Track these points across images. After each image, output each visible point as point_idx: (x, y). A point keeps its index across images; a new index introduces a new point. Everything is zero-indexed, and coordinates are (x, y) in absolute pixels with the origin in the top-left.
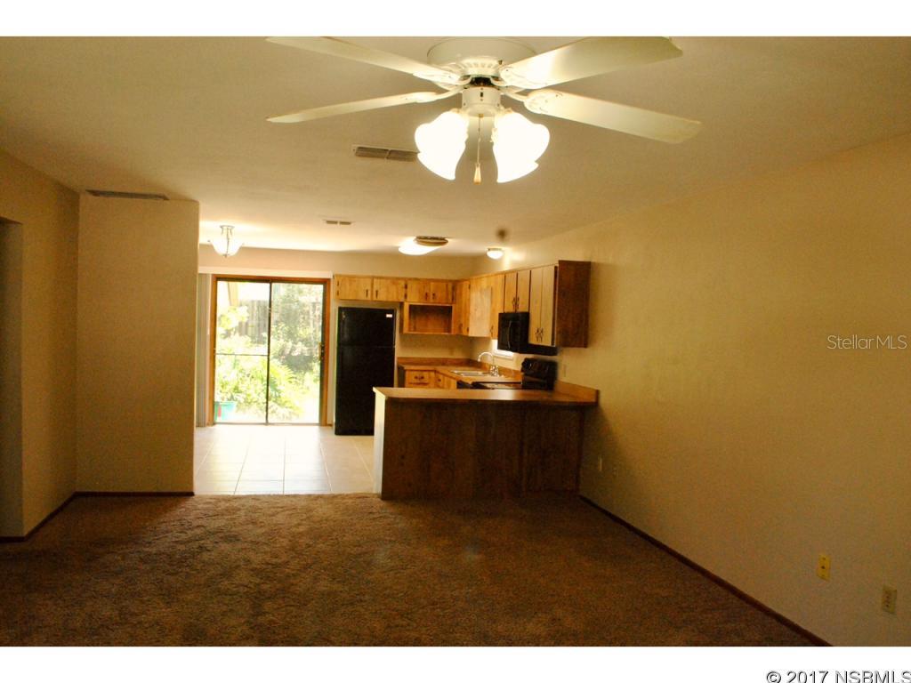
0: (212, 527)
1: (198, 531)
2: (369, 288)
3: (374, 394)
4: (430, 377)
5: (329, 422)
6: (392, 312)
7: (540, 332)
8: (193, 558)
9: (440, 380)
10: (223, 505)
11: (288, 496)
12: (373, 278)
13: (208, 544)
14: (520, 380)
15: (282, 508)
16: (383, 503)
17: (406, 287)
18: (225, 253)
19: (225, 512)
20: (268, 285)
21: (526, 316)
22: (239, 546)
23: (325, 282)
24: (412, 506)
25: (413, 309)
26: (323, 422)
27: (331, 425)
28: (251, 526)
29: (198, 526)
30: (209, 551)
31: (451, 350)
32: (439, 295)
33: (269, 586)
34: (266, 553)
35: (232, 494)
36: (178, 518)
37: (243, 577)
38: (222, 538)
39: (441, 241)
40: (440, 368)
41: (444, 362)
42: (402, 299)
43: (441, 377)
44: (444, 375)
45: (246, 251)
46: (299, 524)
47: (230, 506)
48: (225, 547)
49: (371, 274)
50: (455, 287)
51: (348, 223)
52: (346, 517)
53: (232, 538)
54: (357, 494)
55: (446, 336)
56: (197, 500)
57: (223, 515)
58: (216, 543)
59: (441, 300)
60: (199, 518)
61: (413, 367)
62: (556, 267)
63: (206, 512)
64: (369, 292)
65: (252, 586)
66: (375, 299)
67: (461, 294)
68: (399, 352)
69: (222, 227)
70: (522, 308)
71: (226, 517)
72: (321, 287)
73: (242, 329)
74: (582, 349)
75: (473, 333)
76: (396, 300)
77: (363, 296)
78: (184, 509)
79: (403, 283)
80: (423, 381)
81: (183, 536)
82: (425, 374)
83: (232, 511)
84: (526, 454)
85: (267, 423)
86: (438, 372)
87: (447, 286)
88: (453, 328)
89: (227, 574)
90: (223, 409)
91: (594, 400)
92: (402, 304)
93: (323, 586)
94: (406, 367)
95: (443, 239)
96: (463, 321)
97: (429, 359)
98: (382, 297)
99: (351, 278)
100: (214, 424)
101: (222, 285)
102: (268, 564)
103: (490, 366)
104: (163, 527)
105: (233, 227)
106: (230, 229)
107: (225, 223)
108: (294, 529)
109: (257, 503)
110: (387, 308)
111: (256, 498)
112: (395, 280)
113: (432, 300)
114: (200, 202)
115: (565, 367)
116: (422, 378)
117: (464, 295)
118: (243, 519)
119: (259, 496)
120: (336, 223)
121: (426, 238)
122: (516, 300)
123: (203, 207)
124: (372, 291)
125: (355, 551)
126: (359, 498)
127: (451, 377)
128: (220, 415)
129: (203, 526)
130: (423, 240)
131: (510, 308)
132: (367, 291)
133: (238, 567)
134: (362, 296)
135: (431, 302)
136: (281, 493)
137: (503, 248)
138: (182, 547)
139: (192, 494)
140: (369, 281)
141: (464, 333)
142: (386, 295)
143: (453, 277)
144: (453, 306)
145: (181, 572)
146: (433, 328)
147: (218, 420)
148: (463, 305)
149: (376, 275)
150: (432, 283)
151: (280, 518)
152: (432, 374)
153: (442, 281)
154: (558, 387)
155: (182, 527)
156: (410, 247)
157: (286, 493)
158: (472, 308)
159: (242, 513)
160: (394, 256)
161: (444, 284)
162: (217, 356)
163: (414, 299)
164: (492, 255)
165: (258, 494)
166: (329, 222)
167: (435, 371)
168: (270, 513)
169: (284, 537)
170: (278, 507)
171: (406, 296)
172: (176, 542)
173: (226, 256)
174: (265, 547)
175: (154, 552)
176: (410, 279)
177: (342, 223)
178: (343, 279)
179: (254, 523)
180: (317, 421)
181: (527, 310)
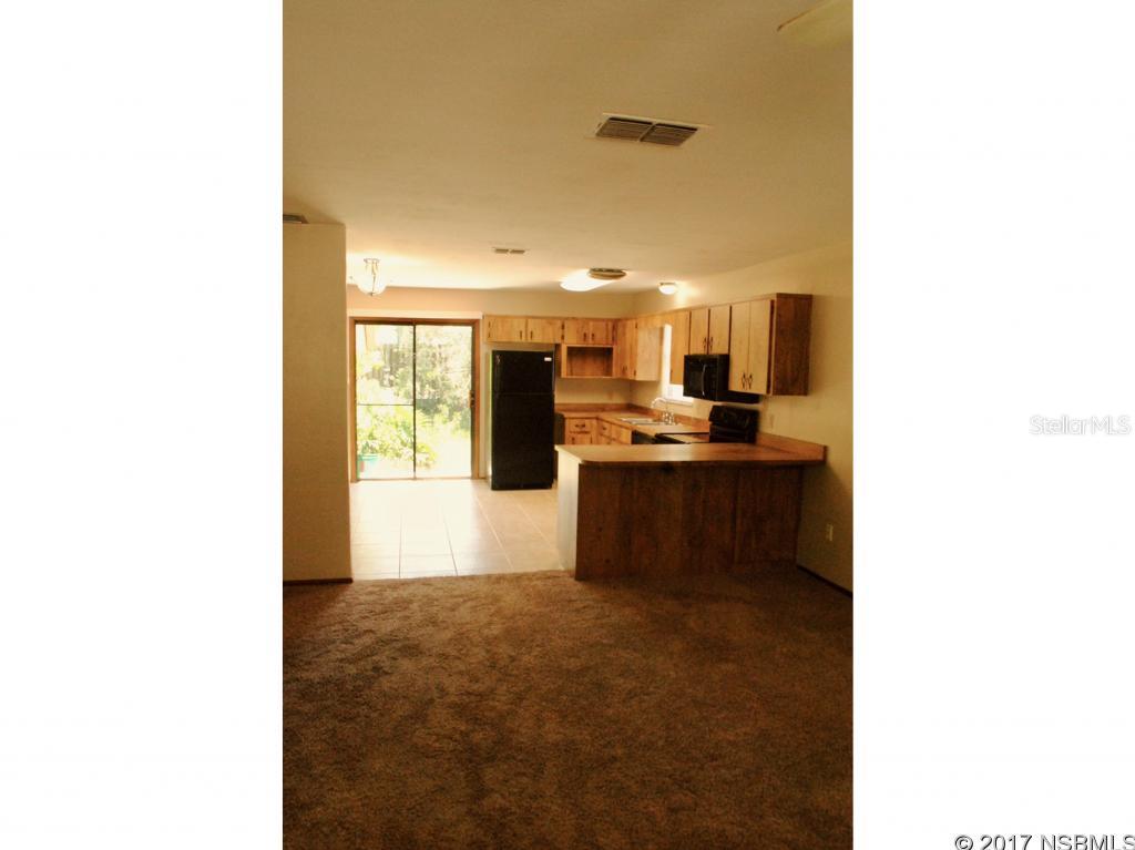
0: (383, 631)
1: (367, 640)
2: (523, 328)
3: (556, 453)
4: (592, 425)
5: (482, 475)
6: (548, 355)
7: (747, 379)
8: (369, 688)
9: (604, 429)
10: (390, 595)
11: (464, 578)
12: (527, 317)
13: (383, 659)
14: (708, 430)
15: (461, 596)
16: (579, 586)
17: (563, 327)
18: (371, 290)
19: (394, 606)
20: (412, 327)
21: (725, 360)
22: (425, 662)
23: (473, 323)
24: (614, 588)
25: (571, 351)
26: (476, 476)
27: (485, 478)
28: (430, 629)
29: (366, 632)
30: (386, 673)
31: (610, 394)
32: (598, 336)
33: (481, 735)
34: (461, 673)
35: (396, 577)
36: (338, 619)
37: (441, 718)
38: (399, 650)
39: (618, 274)
40: (603, 415)
41: (603, 408)
42: (558, 341)
43: (606, 425)
44: (611, 423)
45: (392, 290)
46: (490, 623)
47: (397, 595)
48: (406, 664)
49: (524, 313)
50: (616, 325)
51: (521, 252)
52: (543, 609)
53: (412, 650)
54: (544, 573)
55: (608, 380)
56: (356, 588)
57: (392, 611)
58: (395, 659)
59: (601, 341)
60: (364, 618)
61: (573, 415)
62: (772, 302)
63: (370, 608)
64: (523, 334)
65: (457, 736)
66: (529, 340)
67: (624, 334)
68: (560, 399)
69: (366, 261)
70: (718, 349)
71: (399, 615)
72: (469, 329)
73: (376, 374)
74: (801, 397)
75: (640, 377)
76: (552, 342)
77: (518, 337)
78: (343, 605)
79: (559, 324)
80: (584, 429)
81: (351, 650)
82: (587, 422)
83: (404, 604)
84: (739, 521)
85: (415, 479)
86: (602, 420)
87: (607, 325)
88: (614, 369)
89: (419, 715)
90: (366, 463)
91: (820, 457)
92: (558, 346)
93: (553, 732)
94: (566, 415)
95: (619, 271)
96: (628, 364)
97: (589, 404)
98: (538, 339)
99: (504, 318)
100: (358, 480)
101: (359, 328)
102: (469, 694)
103: (662, 413)
104: (322, 635)
105: (378, 261)
106: (376, 262)
107: (373, 254)
108: (486, 632)
109: (429, 591)
110: (545, 350)
111: (426, 582)
112: (550, 320)
113: (590, 341)
114: (347, 225)
115: (772, 418)
116: (584, 426)
117: (628, 336)
118: (419, 616)
119: (430, 579)
120: (505, 251)
121: (601, 270)
122: (708, 342)
123: (351, 234)
124: (526, 331)
125: (574, 664)
126: (549, 578)
127: (621, 426)
128: (362, 470)
129: (371, 631)
130: (598, 273)
131: (698, 349)
132: (521, 333)
133: (431, 701)
134: (516, 339)
135: (590, 343)
136: (454, 574)
137: (677, 282)
138: (352, 670)
139: (350, 581)
140: (523, 321)
141: (630, 376)
142: (541, 337)
143: (614, 316)
144: (614, 347)
145: (358, 715)
146: (591, 371)
147: (361, 475)
148: (628, 347)
149: (530, 314)
150: (591, 323)
151: (464, 613)
152: (594, 422)
153: (603, 320)
154: (762, 440)
155: (346, 634)
156: (579, 280)
157: (460, 574)
158: (640, 350)
159: (415, 606)
160: (556, 294)
161: (604, 324)
162: (358, 407)
163: (572, 340)
164: (664, 290)
165: (428, 575)
166: (500, 251)
167: (597, 419)
168: (448, 605)
169: (477, 646)
170: (456, 597)
171: (563, 337)
172: (341, 660)
173: (371, 294)
174: (457, 662)
175: (317, 680)
176: (567, 319)
177: (514, 251)
178: (493, 320)
179: (434, 623)
180: (469, 474)
181: (726, 352)
